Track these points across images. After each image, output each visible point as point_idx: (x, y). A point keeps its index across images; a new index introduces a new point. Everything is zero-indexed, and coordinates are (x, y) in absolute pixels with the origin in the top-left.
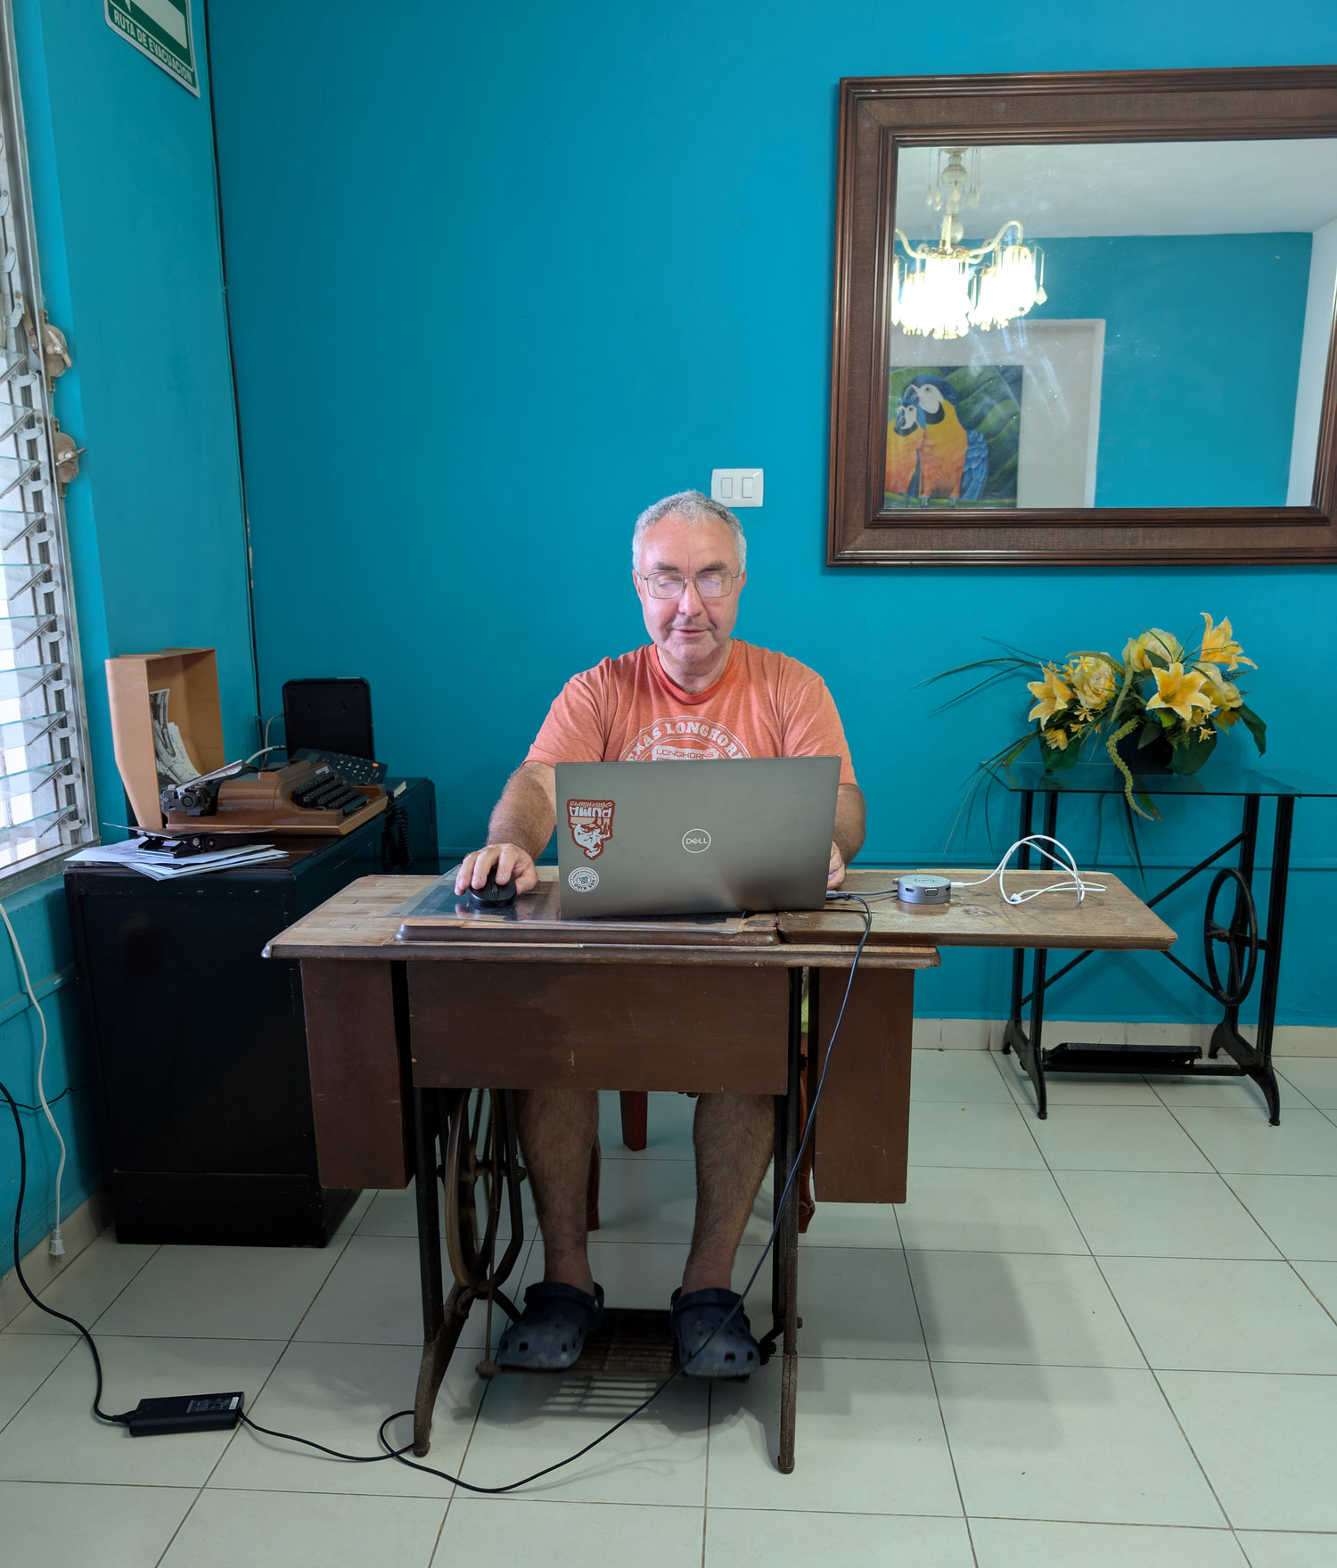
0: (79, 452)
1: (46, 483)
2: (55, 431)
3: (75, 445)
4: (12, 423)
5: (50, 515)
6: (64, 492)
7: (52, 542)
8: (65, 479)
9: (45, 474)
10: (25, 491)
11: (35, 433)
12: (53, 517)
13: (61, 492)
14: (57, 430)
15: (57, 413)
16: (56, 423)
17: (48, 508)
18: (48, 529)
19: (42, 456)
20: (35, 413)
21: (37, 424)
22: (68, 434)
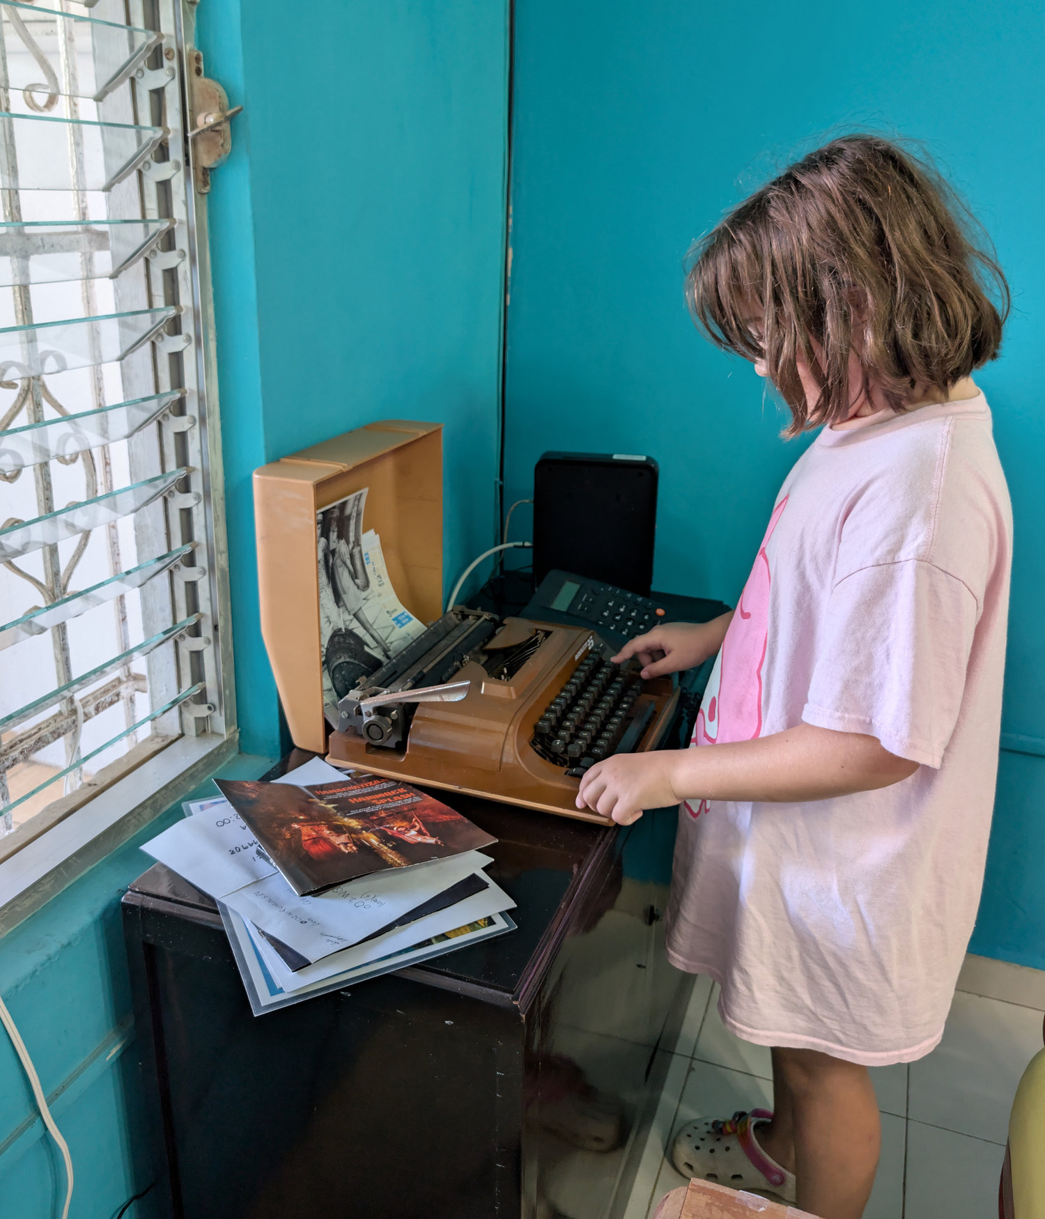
0: (229, 113)
1: (177, 166)
2: (194, 75)
3: (226, 101)
4: (128, 57)
5: (181, 222)
6: (205, 183)
7: (184, 268)
8: (206, 161)
9: (176, 153)
10: (145, 180)
11: (161, 78)
12: (186, 227)
13: (200, 184)
14: (198, 72)
15: (202, 42)
16: (198, 59)
17: (179, 211)
18: (178, 246)
19: (173, 119)
20: (164, 42)
21: (166, 62)
22: (218, 80)
